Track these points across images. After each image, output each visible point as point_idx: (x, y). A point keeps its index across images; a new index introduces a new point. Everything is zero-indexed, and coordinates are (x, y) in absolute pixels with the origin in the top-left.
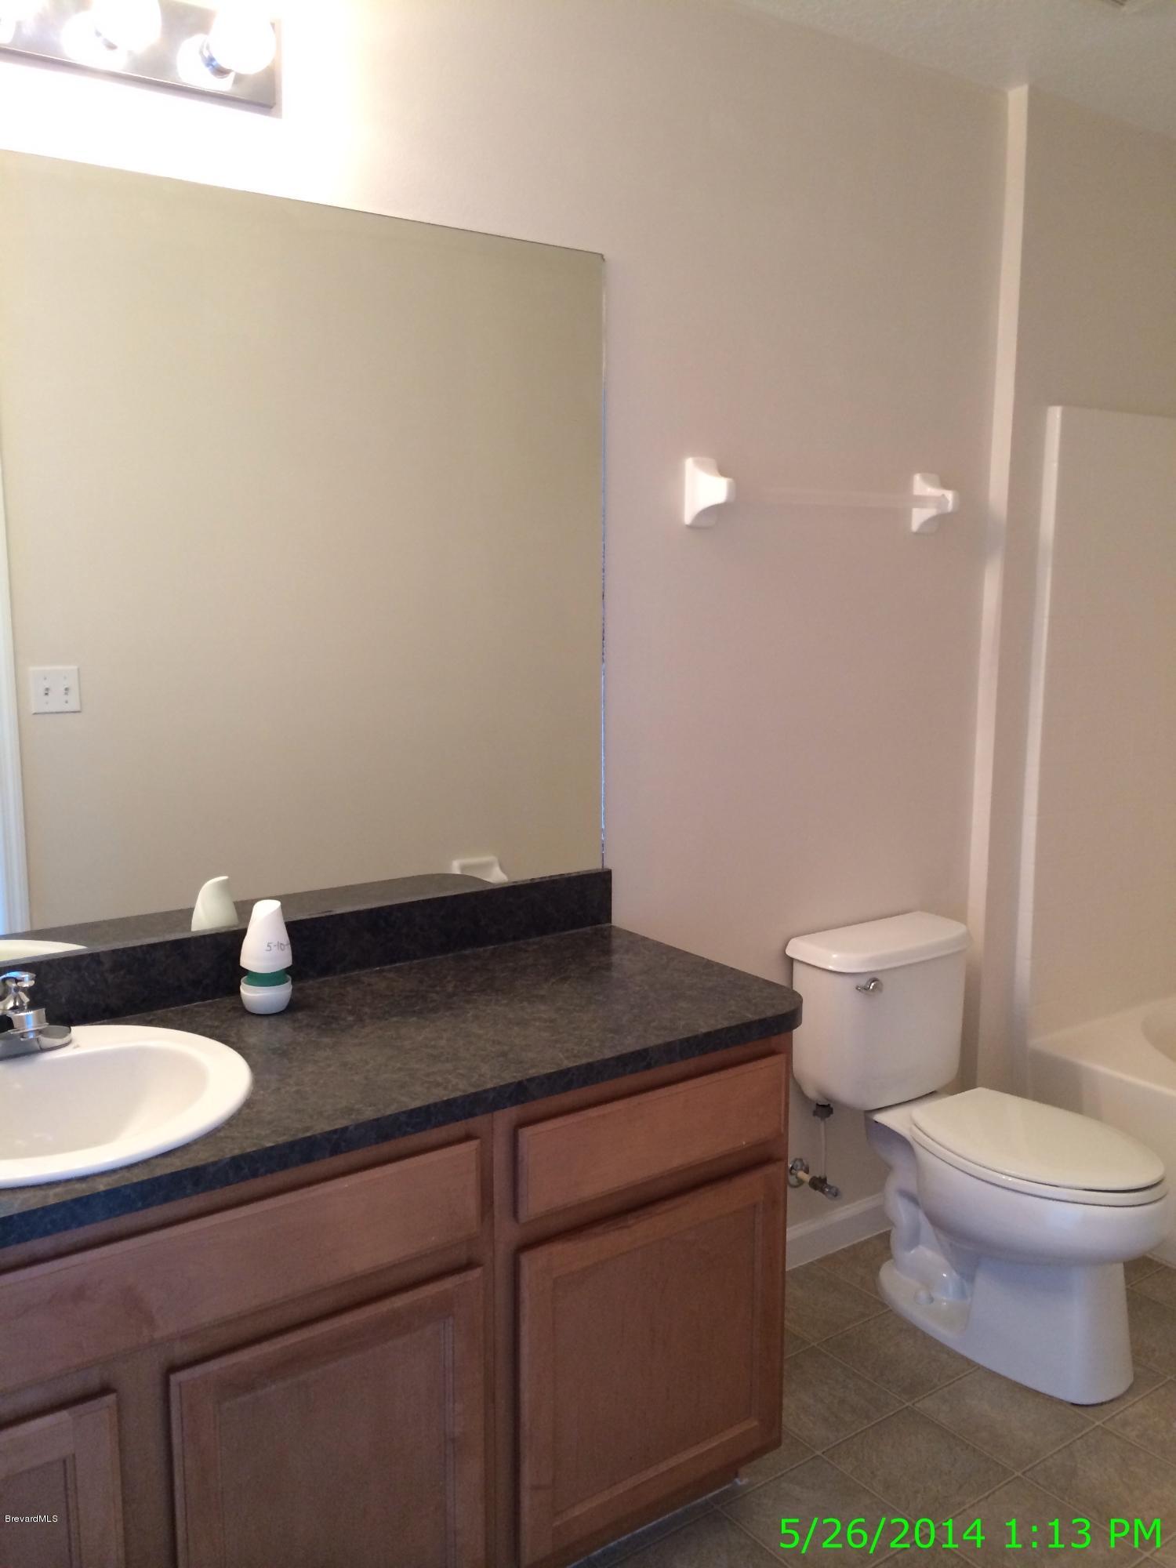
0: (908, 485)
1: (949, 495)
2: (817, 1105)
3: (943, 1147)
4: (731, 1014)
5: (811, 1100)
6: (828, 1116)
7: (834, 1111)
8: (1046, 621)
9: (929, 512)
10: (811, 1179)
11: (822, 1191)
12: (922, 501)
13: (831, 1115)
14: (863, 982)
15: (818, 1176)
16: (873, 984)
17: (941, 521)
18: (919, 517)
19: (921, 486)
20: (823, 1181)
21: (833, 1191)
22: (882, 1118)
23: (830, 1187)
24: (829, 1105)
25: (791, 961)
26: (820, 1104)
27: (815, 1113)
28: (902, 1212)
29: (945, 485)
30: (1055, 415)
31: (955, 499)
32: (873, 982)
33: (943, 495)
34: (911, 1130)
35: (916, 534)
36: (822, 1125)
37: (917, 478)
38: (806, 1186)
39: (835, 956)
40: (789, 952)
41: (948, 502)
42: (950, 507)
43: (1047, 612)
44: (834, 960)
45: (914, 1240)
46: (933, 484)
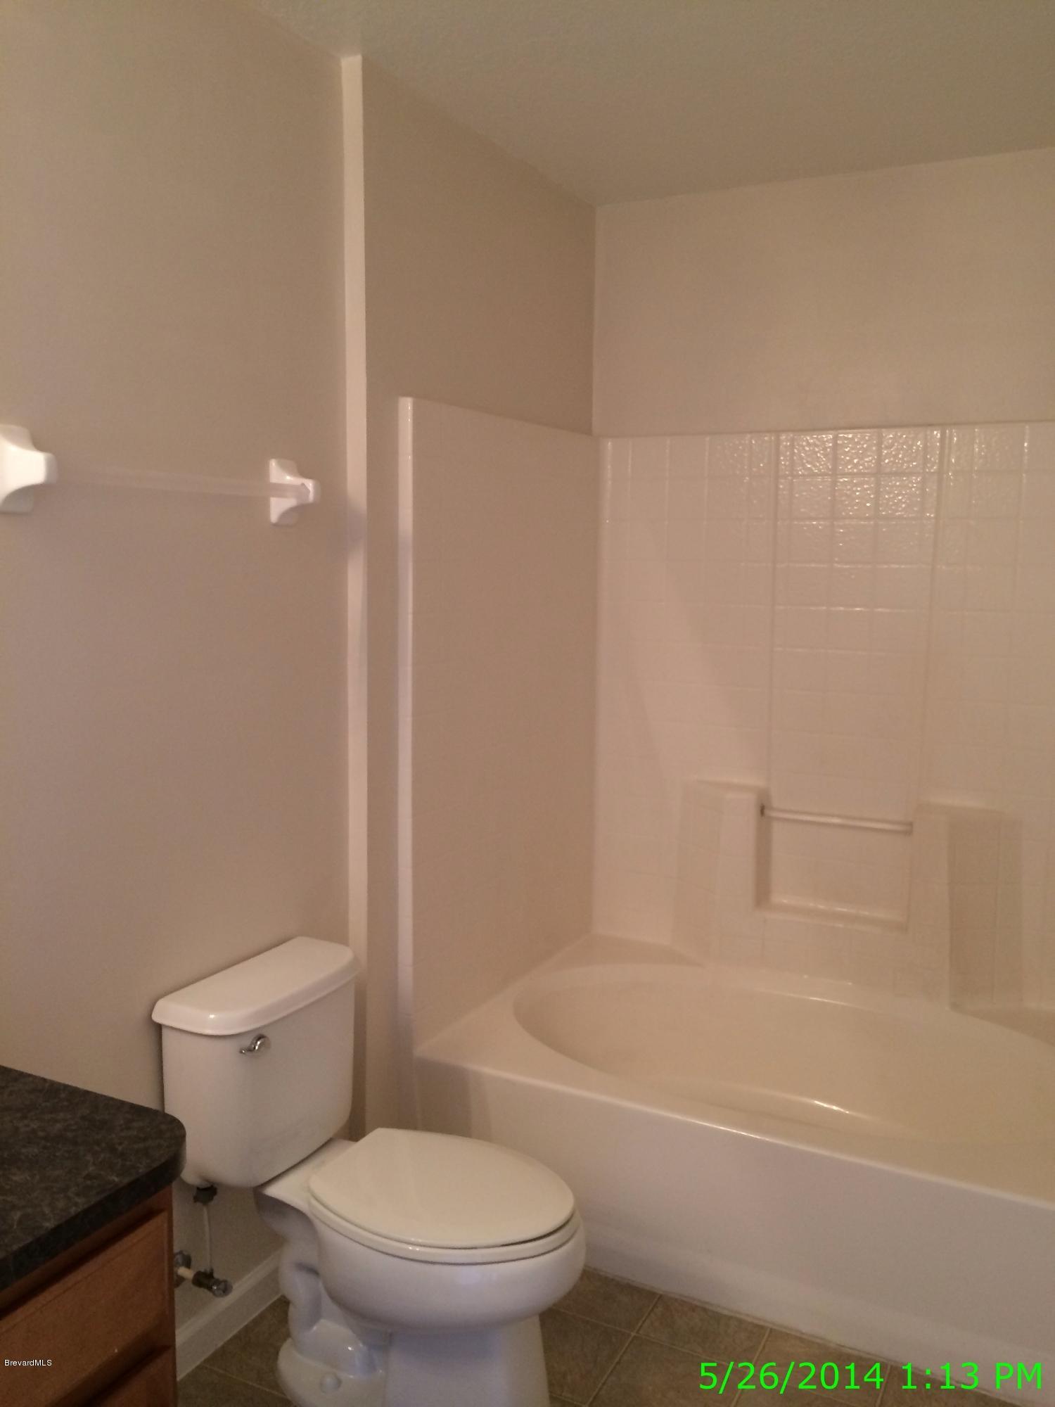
0: (263, 472)
1: (310, 484)
2: (198, 1189)
3: (352, 1223)
4: (89, 1182)
5: (193, 1186)
6: (211, 1198)
7: (218, 1191)
8: (410, 617)
9: (289, 503)
10: (195, 1276)
11: (210, 1288)
12: (280, 490)
13: (215, 1197)
14: (247, 1042)
15: (203, 1270)
16: (259, 1043)
17: (301, 510)
18: (277, 507)
19: (279, 474)
20: (209, 1275)
21: (222, 1286)
22: (274, 1191)
23: (218, 1282)
24: (212, 1186)
25: (159, 1028)
26: (201, 1187)
27: (196, 1199)
28: (298, 1287)
29: (303, 473)
30: (406, 406)
31: (315, 488)
32: (259, 1039)
33: (303, 484)
34: (310, 1204)
35: (276, 525)
36: (205, 1210)
37: (273, 464)
38: (188, 1285)
39: (212, 1016)
40: (157, 1018)
41: (308, 491)
42: (311, 497)
43: (410, 609)
44: (213, 1021)
45: (315, 1315)
46: (291, 473)
